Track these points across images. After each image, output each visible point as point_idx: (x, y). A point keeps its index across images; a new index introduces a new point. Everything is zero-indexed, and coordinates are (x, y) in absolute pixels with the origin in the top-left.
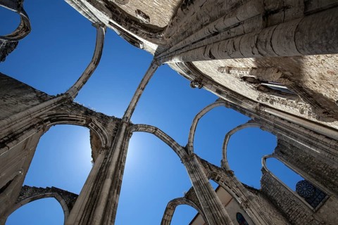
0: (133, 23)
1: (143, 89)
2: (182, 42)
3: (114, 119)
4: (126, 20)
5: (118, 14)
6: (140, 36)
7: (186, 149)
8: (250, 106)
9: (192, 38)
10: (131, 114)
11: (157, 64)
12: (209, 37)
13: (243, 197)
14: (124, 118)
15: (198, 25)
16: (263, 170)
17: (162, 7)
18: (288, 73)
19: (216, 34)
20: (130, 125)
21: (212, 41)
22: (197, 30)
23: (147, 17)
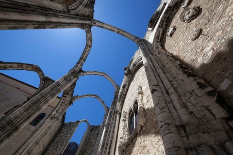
0: (166, 24)
1: (118, 33)
2: (158, 66)
3: (92, 13)
4: (168, 18)
5: (172, 11)
6: (157, 30)
7: (81, 71)
8: (118, 108)
9: (162, 74)
10: (98, 26)
11: (138, 42)
12: (165, 88)
13: (57, 114)
14: (94, 20)
15: (171, 79)
16: (78, 122)
17: (179, 48)
18: (144, 129)
19: (168, 93)
20: (90, 26)
21: (162, 90)
22: (167, 77)
23: (171, 35)
